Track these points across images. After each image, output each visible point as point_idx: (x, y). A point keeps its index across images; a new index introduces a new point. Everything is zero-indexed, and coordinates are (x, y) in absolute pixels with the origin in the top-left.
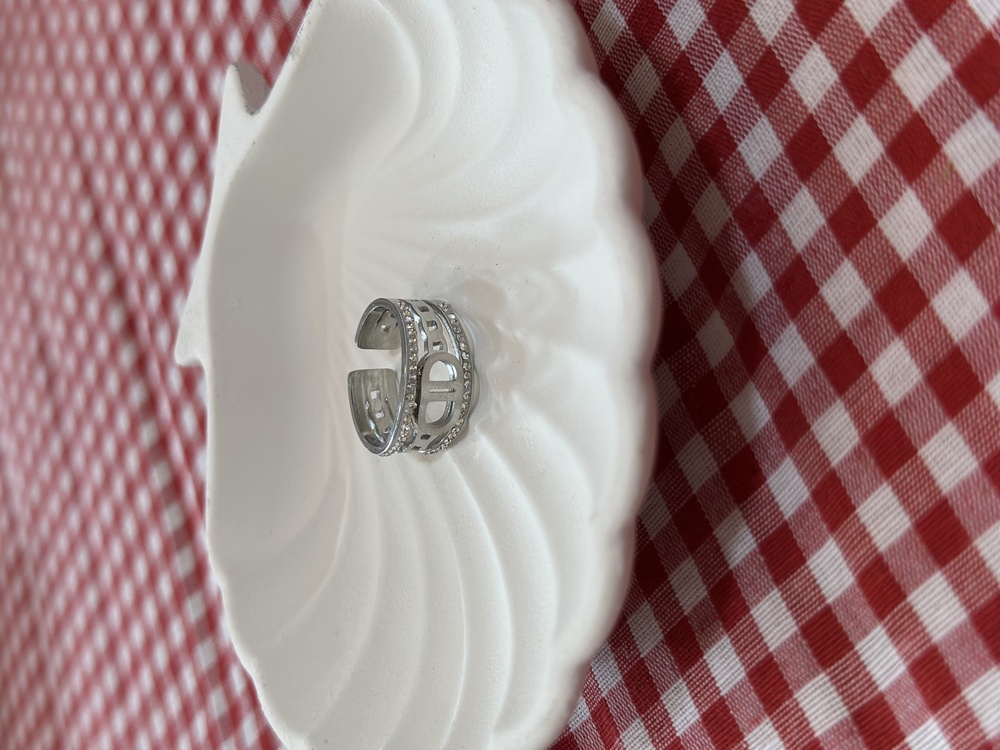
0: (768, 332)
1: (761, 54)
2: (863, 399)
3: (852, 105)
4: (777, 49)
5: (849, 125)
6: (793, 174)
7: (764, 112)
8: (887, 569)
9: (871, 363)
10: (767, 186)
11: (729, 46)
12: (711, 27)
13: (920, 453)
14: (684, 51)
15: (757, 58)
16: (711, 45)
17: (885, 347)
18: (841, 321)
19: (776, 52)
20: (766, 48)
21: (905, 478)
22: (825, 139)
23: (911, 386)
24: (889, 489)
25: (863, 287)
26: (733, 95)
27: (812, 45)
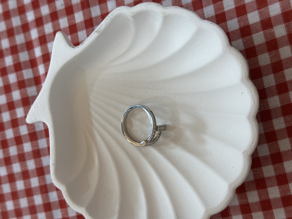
2: (258, 172)
3: (281, 114)
4: (267, 90)
5: (277, 118)
6: (259, 118)
8: (249, 206)
9: (263, 166)
13: (267, 189)
17: (268, 165)
18: (259, 155)
20: (264, 88)
21: (262, 192)
22: (271, 116)
23: (271, 175)
24: (257, 192)
25: (268, 152)
27: (277, 95)
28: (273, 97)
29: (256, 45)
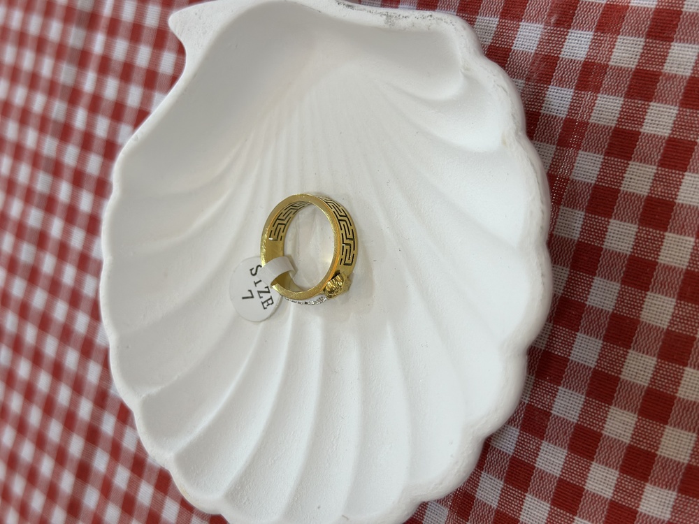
0: (490, 466)
1: (613, 374)
3: (621, 463)
4: (621, 386)
5: (610, 467)
6: (568, 438)
7: (587, 396)
10: (553, 422)
11: (605, 343)
12: (608, 320)
14: (586, 305)
15: (610, 372)
16: (599, 327)
18: (521, 516)
19: (619, 386)
20: (617, 377)
22: (596, 452)
26: (583, 362)
27: (635, 413)
28: (625, 412)
29: (661, 264)
